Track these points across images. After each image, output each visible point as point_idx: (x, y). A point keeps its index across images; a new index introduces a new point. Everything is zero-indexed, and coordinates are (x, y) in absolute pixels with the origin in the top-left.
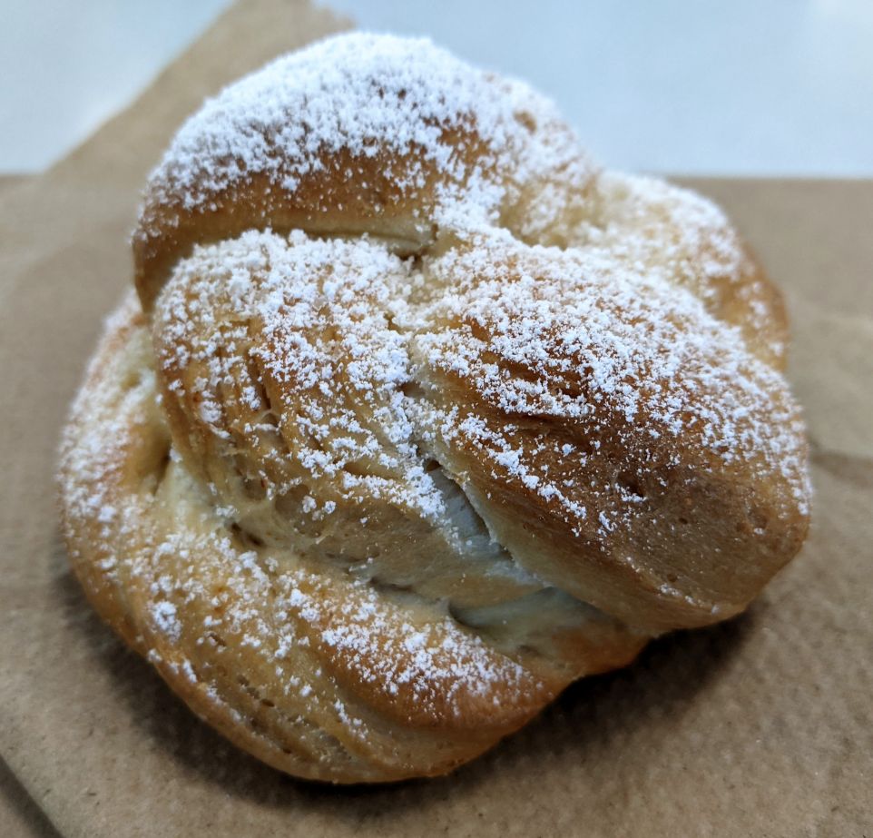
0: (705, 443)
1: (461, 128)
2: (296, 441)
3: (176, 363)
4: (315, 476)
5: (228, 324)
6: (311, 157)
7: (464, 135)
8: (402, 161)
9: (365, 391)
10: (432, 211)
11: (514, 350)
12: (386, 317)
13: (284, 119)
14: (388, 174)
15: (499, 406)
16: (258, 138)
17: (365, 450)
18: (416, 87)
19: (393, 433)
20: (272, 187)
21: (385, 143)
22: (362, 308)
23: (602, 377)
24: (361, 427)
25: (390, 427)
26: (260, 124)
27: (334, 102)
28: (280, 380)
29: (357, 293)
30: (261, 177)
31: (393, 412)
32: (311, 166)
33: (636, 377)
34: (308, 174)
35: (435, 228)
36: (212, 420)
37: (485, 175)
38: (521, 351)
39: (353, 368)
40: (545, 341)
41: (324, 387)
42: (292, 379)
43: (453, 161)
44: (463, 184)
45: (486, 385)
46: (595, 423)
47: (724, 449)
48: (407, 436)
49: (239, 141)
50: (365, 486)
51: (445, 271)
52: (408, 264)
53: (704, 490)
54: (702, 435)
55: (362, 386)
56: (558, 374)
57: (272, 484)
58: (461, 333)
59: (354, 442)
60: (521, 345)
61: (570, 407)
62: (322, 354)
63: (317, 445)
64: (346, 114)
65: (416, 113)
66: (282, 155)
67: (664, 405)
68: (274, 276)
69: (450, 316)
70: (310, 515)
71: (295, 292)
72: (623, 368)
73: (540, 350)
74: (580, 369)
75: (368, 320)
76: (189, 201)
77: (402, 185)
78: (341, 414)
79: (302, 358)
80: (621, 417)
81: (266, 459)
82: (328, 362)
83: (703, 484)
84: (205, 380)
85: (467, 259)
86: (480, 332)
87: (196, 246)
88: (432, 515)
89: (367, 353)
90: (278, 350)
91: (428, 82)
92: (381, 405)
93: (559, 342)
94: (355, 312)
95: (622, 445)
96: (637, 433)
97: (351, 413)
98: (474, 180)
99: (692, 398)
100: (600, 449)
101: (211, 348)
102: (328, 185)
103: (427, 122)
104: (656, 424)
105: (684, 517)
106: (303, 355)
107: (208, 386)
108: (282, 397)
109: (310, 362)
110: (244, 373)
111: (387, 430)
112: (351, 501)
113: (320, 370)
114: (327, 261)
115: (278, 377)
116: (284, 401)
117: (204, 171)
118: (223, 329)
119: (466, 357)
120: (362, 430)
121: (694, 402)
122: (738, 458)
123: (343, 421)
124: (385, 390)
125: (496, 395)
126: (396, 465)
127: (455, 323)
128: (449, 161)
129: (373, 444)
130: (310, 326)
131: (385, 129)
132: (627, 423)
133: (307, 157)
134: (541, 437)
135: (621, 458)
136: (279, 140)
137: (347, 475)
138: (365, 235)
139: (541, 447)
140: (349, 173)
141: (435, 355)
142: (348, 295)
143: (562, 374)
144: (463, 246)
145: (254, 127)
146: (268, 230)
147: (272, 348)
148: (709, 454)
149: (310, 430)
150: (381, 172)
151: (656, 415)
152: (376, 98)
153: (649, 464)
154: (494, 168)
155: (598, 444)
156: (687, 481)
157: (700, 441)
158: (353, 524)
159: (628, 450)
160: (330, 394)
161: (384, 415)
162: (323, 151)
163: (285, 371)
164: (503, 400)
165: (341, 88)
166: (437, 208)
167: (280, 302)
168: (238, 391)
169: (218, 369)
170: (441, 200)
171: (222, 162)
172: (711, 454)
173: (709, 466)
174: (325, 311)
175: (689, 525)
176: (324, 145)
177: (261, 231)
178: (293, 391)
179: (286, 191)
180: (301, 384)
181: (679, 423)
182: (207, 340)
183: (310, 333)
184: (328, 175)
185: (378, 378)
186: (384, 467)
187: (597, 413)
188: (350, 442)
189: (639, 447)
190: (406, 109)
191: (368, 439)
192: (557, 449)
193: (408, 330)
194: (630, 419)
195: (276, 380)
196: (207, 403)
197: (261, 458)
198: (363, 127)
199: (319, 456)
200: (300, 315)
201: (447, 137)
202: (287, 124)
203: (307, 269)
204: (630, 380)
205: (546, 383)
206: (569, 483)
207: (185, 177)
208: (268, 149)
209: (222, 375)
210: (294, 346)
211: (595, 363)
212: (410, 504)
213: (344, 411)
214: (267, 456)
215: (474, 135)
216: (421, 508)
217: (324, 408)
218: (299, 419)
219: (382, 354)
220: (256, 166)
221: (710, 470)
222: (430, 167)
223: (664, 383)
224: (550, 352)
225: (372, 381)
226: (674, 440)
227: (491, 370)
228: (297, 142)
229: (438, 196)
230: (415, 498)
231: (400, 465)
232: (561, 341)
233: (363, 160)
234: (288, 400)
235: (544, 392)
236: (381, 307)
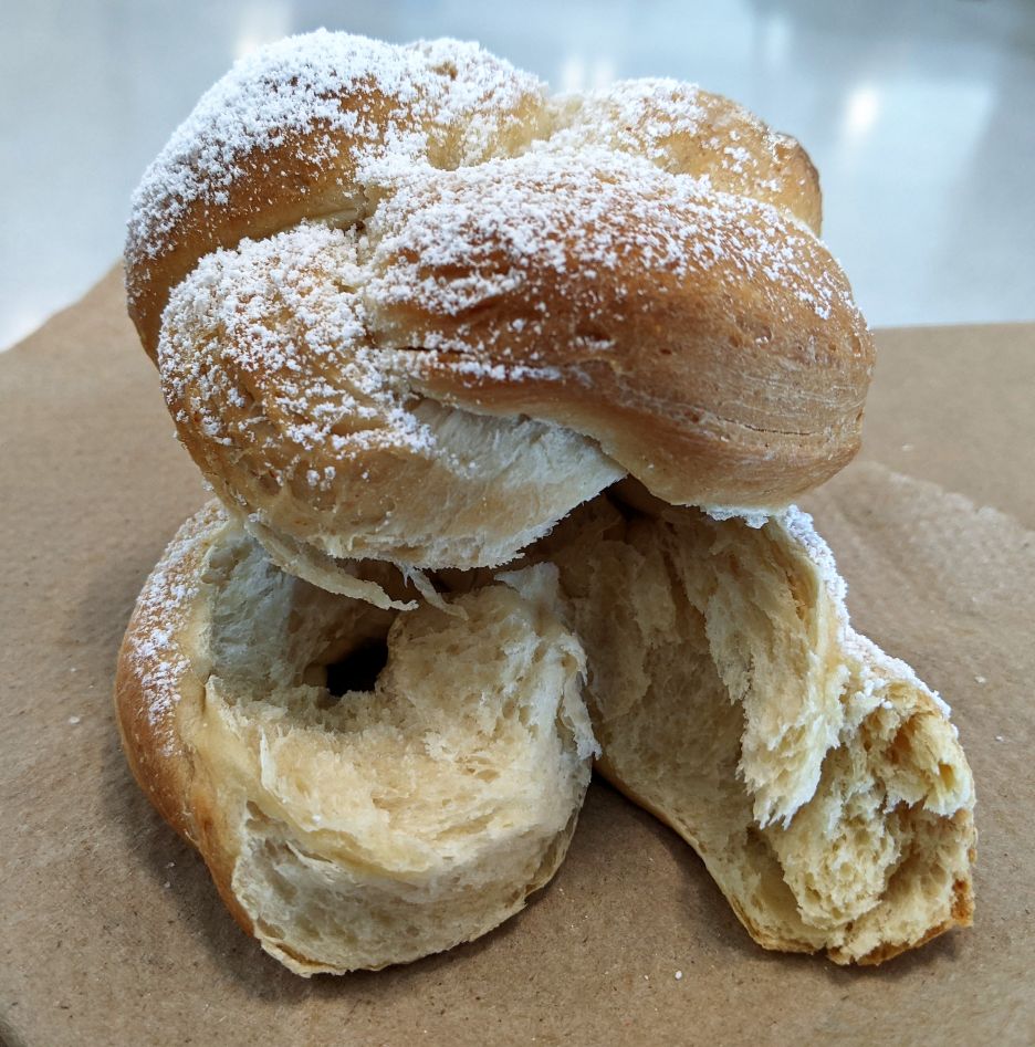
0: (647, 264)
1: (360, 91)
2: (281, 421)
3: (176, 395)
4: (308, 448)
5: (202, 341)
6: (230, 167)
7: (365, 96)
8: (309, 139)
9: (326, 354)
10: (354, 175)
11: (441, 256)
12: (335, 283)
13: (201, 146)
14: (300, 155)
15: (446, 312)
16: (185, 170)
17: (344, 409)
18: (305, 70)
19: (364, 385)
20: (208, 208)
21: (289, 129)
22: (308, 281)
23: (523, 242)
24: (335, 389)
25: (360, 381)
26: (183, 157)
27: (238, 113)
28: (250, 370)
29: (301, 271)
30: (197, 202)
31: (360, 366)
32: (232, 175)
33: (559, 232)
34: (233, 184)
35: (362, 188)
36: (215, 432)
37: (402, 126)
38: (447, 253)
39: (310, 336)
40: (465, 236)
41: (291, 364)
42: (261, 365)
43: (362, 123)
44: (380, 141)
45: (429, 298)
46: (531, 287)
47: (674, 264)
48: (379, 385)
49: (172, 181)
50: (353, 442)
51: (381, 223)
52: (351, 232)
53: (668, 311)
54: (641, 259)
55: (322, 351)
56: (484, 259)
57: (279, 471)
58: (400, 267)
59: (332, 405)
60: (445, 249)
61: (504, 284)
62: (282, 335)
63: (302, 419)
64: (248, 118)
65: (310, 92)
66: (207, 176)
67: (592, 245)
68: (226, 282)
69: (387, 256)
70: (318, 487)
71: (248, 290)
72: (543, 228)
73: (462, 245)
74: (502, 246)
75: (316, 291)
76: (151, 250)
77: (316, 160)
78: (312, 384)
79: (264, 345)
80: (551, 270)
81: (266, 449)
82: (289, 340)
83: (664, 305)
84: (198, 398)
85: (394, 203)
86: (412, 256)
87: (171, 289)
88: (423, 448)
89: (319, 319)
90: (242, 344)
91: (316, 62)
92: (346, 362)
93: (477, 231)
94: (301, 288)
95: (565, 298)
96: (574, 281)
97: (322, 379)
98: (390, 135)
99: (622, 230)
100: (548, 310)
101: (195, 368)
102: (252, 186)
103: (324, 97)
104: (588, 265)
105: (664, 347)
106: (264, 341)
107: (202, 403)
108: (257, 385)
109: (273, 346)
110: (224, 378)
111: (357, 384)
112: (346, 460)
113: (284, 351)
114: (273, 255)
115: (248, 367)
116: (259, 388)
117: (154, 218)
118: (200, 348)
119: (408, 283)
120: (336, 392)
121: (626, 234)
122: (692, 269)
123: (317, 389)
124: (345, 347)
125: (440, 304)
126: (375, 414)
127: (393, 260)
128: (357, 125)
129: (349, 401)
130: (266, 314)
131: (285, 117)
132: (560, 275)
133: (227, 169)
134: (492, 324)
135: (569, 311)
136: (201, 164)
137: (335, 437)
138: (304, 220)
139: (496, 333)
140: (266, 167)
141: (383, 294)
142: (293, 275)
143: (489, 257)
144: (388, 193)
145: (181, 163)
146: (220, 249)
147: (236, 344)
148: (658, 275)
149: (291, 407)
150: (294, 156)
151: (586, 256)
152: (273, 94)
153: (598, 305)
154: (409, 117)
155: (542, 306)
156: (645, 308)
157: (641, 265)
158: (358, 483)
159: (573, 300)
160: (299, 368)
161: (351, 372)
162: (239, 158)
163: (253, 360)
164: (446, 305)
165: (241, 98)
166: (358, 169)
167: (236, 302)
168: (224, 396)
169: (206, 385)
170: (360, 162)
171: (165, 204)
172: (659, 273)
173: (661, 286)
174: (278, 297)
175: (674, 354)
176: (237, 151)
177: (215, 252)
178: (265, 376)
179: (221, 206)
180: (270, 368)
181: (613, 255)
182: (189, 363)
183: (267, 322)
184: (248, 178)
185: (334, 338)
186: (365, 418)
187: (529, 278)
188: (329, 407)
189: (582, 292)
190: (300, 93)
191: (344, 399)
192: (510, 329)
193: (359, 287)
194: (561, 269)
195: (247, 371)
196: (206, 419)
197: (261, 449)
198: (266, 123)
199: (307, 429)
200: (256, 309)
201: (347, 104)
202: (204, 148)
203: (255, 267)
204: (552, 236)
205: (478, 272)
206: (535, 356)
207: (142, 231)
208: (195, 176)
209: (210, 388)
210: (256, 336)
211: (512, 233)
212: (397, 444)
213: (315, 380)
214: (265, 446)
215: (378, 94)
216: (410, 446)
217: (298, 384)
218: (279, 400)
219: (334, 316)
220: (190, 195)
221: (664, 290)
222: (339, 136)
223: (590, 228)
224: (473, 243)
225: (331, 343)
226: (612, 273)
227: (429, 284)
228: (216, 159)
229: (355, 159)
230: (401, 437)
231: (379, 413)
232: (478, 229)
233: (275, 152)
234: (263, 386)
235: (479, 281)
236: (328, 275)
